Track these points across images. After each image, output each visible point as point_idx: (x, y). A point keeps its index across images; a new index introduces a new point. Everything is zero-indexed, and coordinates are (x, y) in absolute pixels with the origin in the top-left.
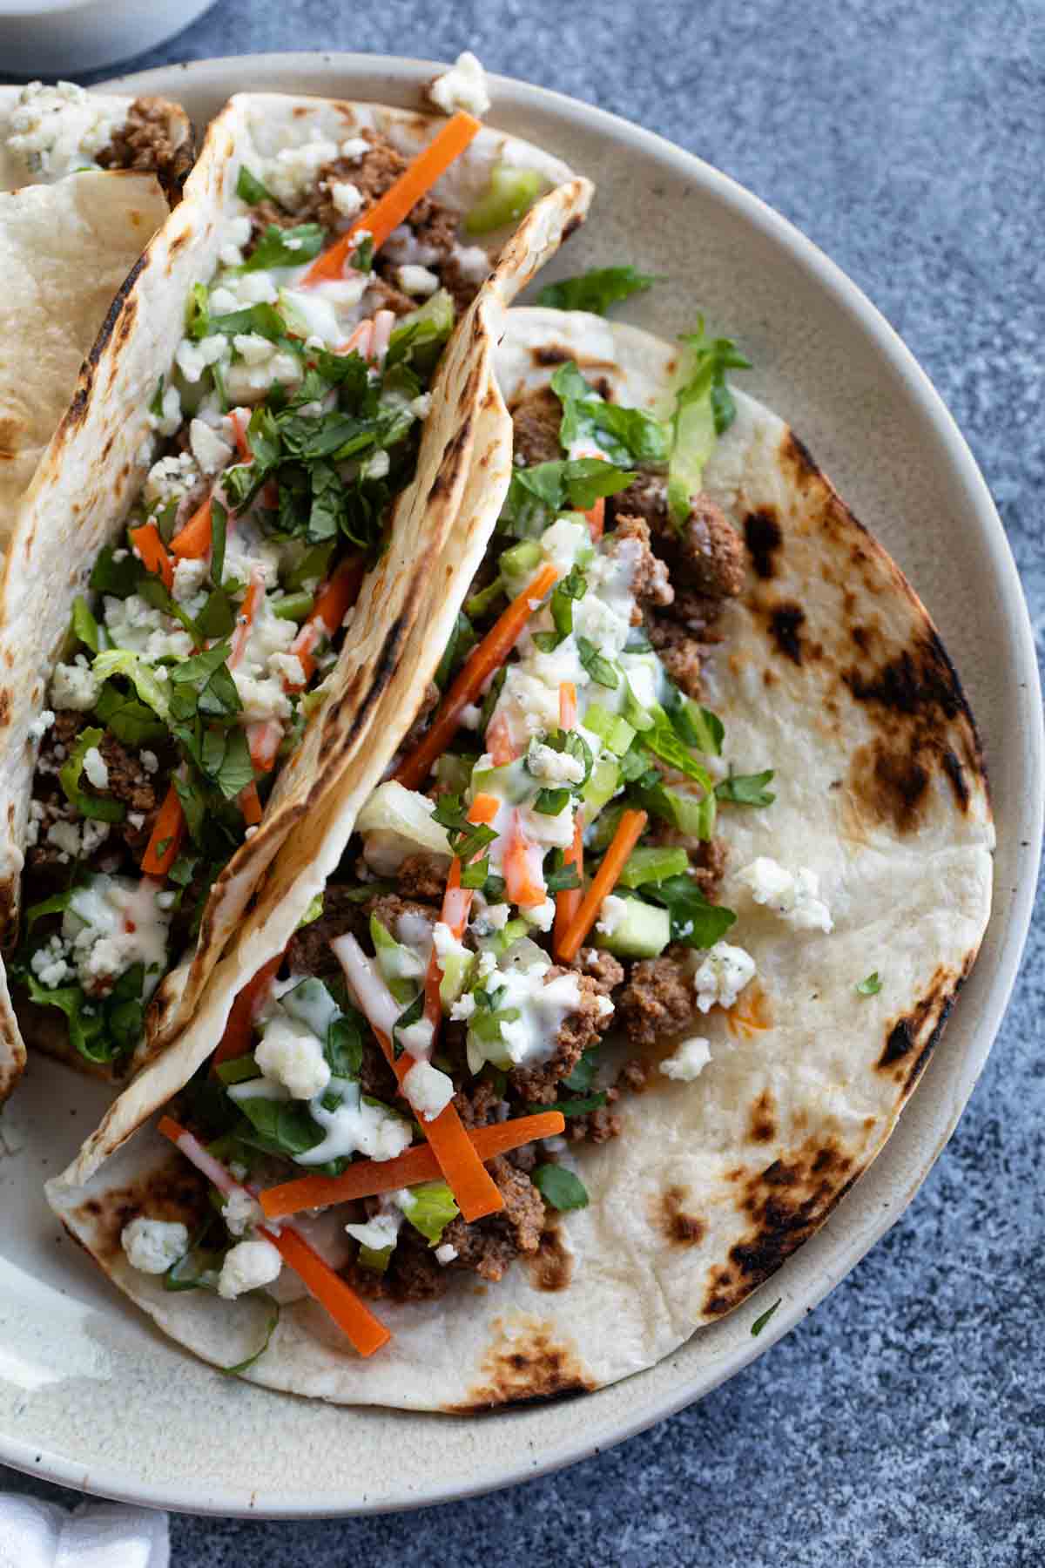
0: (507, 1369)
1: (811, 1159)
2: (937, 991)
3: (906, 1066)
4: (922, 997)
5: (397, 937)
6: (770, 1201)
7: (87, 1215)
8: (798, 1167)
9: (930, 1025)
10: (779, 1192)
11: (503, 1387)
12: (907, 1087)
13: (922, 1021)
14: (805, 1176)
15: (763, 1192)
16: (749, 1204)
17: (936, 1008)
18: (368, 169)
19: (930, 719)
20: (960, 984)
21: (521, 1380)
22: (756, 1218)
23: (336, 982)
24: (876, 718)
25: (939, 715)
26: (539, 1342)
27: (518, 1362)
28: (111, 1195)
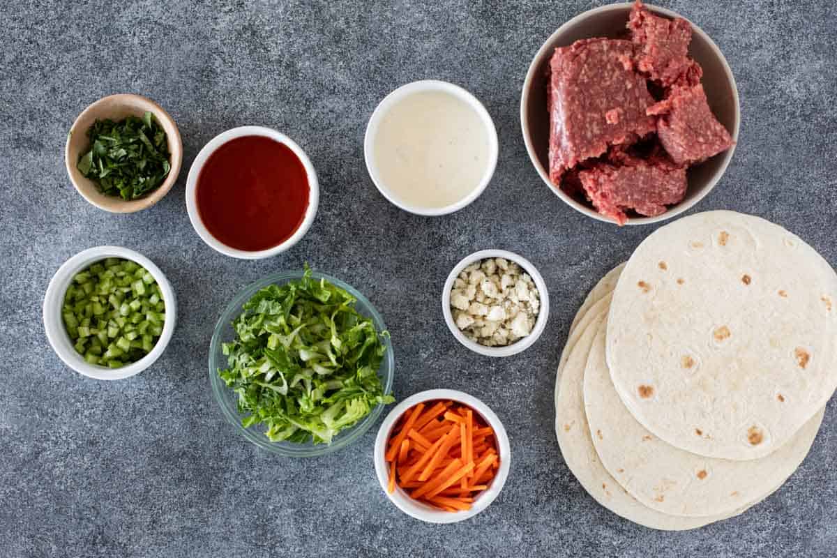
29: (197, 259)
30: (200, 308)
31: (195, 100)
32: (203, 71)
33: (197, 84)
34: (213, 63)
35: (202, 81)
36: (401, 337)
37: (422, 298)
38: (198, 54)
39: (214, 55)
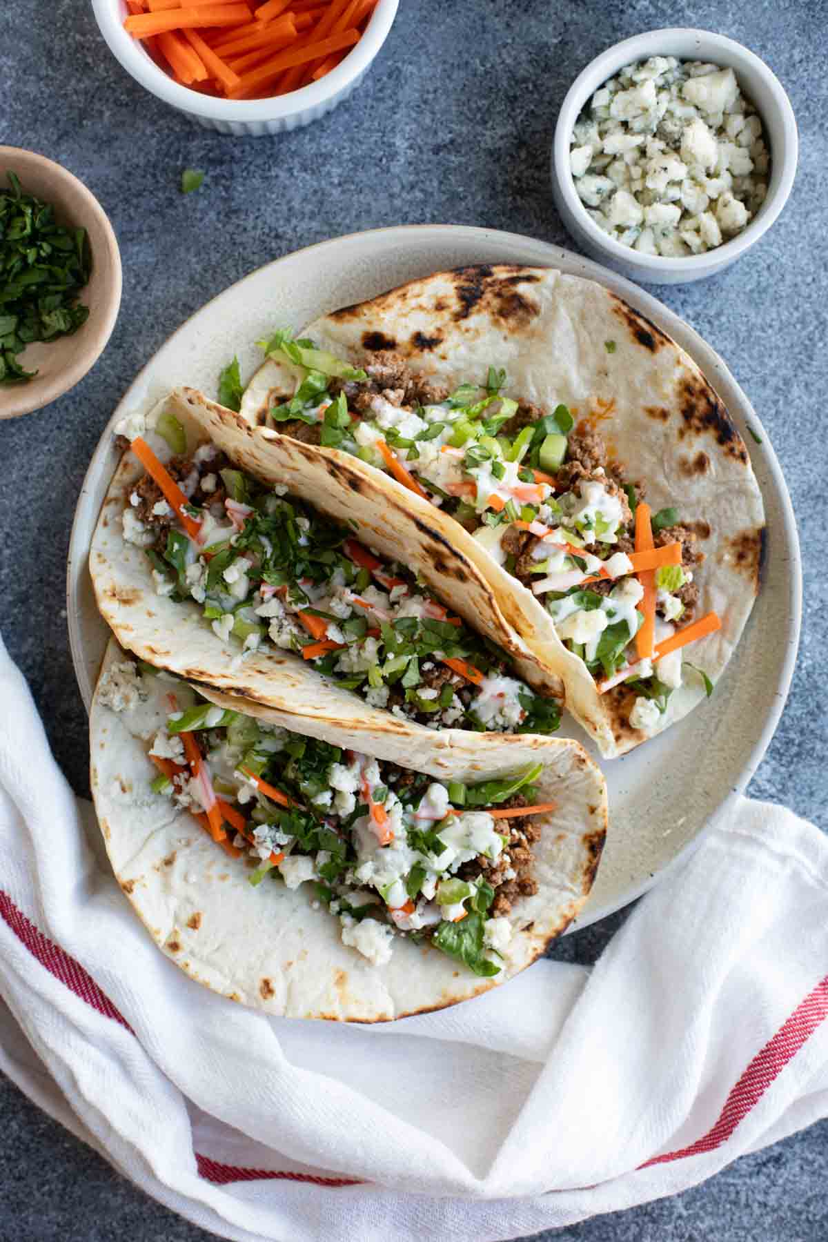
0: (743, 562)
1: (686, 395)
2: (625, 315)
3: (657, 338)
4: (625, 323)
5: (543, 561)
6: (701, 420)
7: (621, 742)
8: (687, 401)
9: (641, 322)
10: (697, 414)
11: (752, 565)
12: (668, 340)
13: (638, 325)
14: (694, 400)
15: (696, 422)
16: (698, 430)
17: (633, 317)
18: (147, 495)
19: (490, 285)
20: (624, 303)
21: (750, 558)
22: (706, 428)
23: (552, 596)
24: (479, 311)
25: (489, 280)
26: (734, 544)
27: (741, 557)
28: (613, 729)
29: (815, 323)
30: (808, 214)
31: (817, 688)
32: (798, 755)
33: (812, 725)
34: (775, 771)
35: (802, 732)
36: (352, 140)
37: (304, 225)
38: (812, 794)
39: (773, 791)
